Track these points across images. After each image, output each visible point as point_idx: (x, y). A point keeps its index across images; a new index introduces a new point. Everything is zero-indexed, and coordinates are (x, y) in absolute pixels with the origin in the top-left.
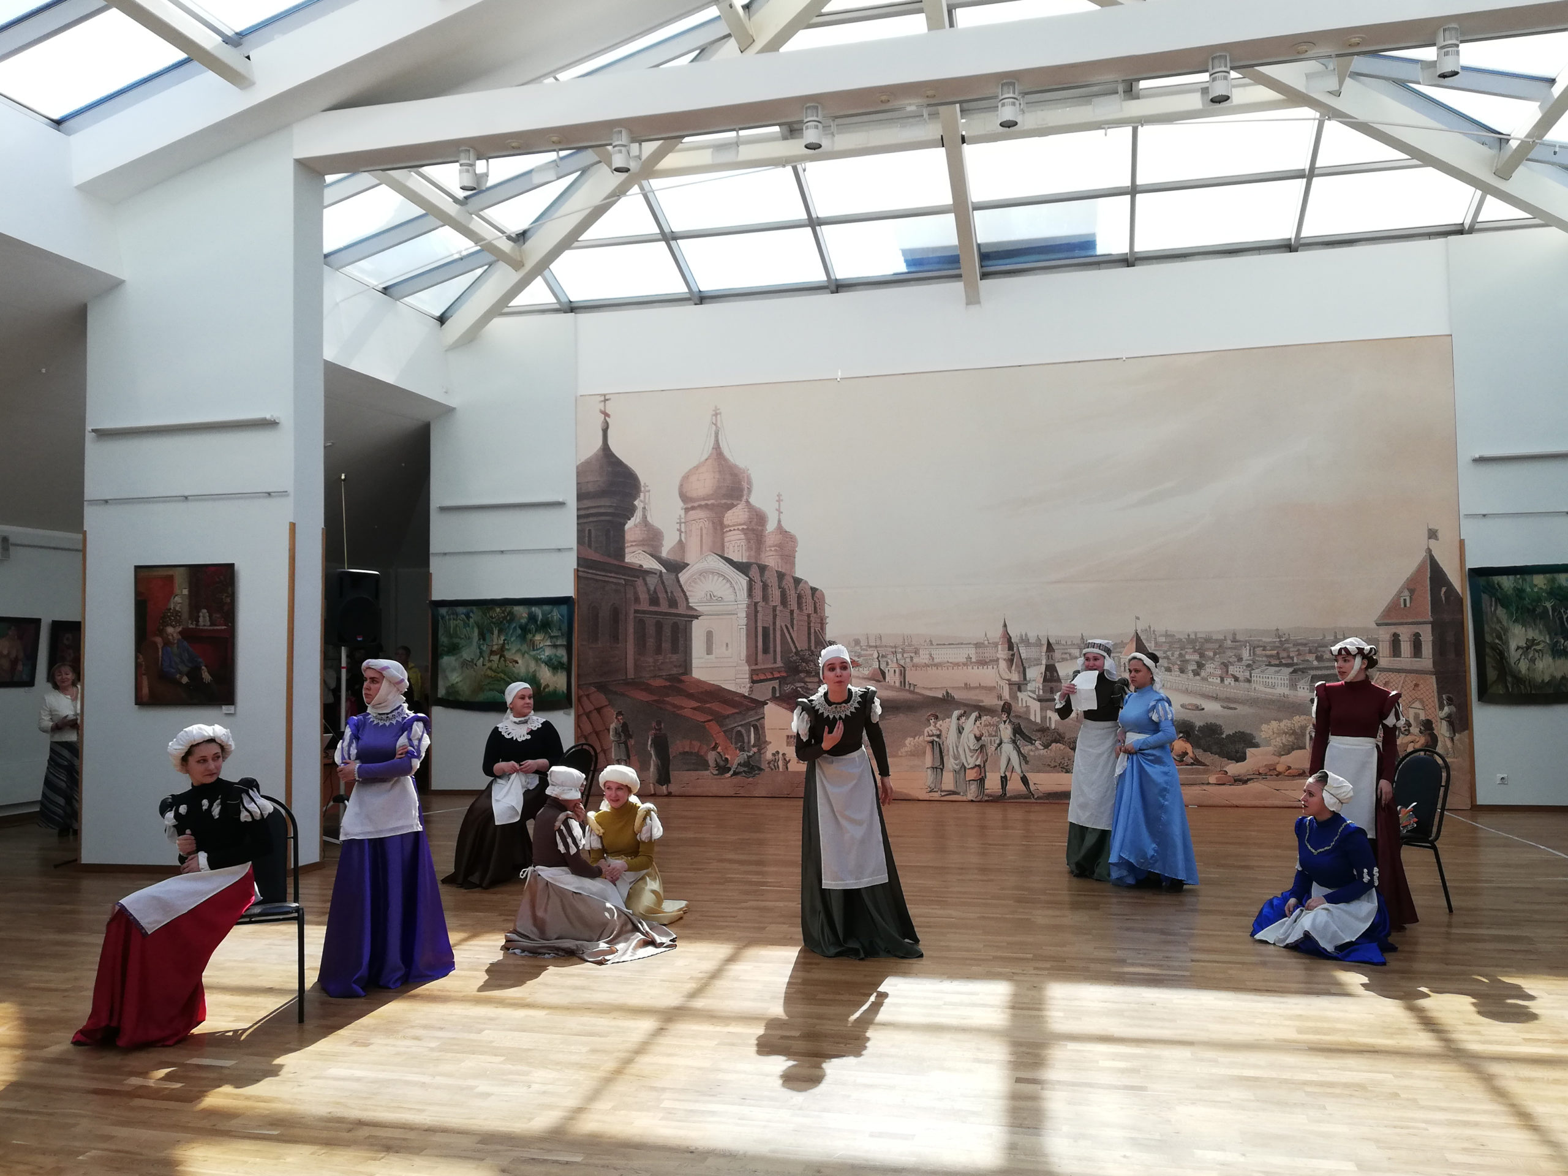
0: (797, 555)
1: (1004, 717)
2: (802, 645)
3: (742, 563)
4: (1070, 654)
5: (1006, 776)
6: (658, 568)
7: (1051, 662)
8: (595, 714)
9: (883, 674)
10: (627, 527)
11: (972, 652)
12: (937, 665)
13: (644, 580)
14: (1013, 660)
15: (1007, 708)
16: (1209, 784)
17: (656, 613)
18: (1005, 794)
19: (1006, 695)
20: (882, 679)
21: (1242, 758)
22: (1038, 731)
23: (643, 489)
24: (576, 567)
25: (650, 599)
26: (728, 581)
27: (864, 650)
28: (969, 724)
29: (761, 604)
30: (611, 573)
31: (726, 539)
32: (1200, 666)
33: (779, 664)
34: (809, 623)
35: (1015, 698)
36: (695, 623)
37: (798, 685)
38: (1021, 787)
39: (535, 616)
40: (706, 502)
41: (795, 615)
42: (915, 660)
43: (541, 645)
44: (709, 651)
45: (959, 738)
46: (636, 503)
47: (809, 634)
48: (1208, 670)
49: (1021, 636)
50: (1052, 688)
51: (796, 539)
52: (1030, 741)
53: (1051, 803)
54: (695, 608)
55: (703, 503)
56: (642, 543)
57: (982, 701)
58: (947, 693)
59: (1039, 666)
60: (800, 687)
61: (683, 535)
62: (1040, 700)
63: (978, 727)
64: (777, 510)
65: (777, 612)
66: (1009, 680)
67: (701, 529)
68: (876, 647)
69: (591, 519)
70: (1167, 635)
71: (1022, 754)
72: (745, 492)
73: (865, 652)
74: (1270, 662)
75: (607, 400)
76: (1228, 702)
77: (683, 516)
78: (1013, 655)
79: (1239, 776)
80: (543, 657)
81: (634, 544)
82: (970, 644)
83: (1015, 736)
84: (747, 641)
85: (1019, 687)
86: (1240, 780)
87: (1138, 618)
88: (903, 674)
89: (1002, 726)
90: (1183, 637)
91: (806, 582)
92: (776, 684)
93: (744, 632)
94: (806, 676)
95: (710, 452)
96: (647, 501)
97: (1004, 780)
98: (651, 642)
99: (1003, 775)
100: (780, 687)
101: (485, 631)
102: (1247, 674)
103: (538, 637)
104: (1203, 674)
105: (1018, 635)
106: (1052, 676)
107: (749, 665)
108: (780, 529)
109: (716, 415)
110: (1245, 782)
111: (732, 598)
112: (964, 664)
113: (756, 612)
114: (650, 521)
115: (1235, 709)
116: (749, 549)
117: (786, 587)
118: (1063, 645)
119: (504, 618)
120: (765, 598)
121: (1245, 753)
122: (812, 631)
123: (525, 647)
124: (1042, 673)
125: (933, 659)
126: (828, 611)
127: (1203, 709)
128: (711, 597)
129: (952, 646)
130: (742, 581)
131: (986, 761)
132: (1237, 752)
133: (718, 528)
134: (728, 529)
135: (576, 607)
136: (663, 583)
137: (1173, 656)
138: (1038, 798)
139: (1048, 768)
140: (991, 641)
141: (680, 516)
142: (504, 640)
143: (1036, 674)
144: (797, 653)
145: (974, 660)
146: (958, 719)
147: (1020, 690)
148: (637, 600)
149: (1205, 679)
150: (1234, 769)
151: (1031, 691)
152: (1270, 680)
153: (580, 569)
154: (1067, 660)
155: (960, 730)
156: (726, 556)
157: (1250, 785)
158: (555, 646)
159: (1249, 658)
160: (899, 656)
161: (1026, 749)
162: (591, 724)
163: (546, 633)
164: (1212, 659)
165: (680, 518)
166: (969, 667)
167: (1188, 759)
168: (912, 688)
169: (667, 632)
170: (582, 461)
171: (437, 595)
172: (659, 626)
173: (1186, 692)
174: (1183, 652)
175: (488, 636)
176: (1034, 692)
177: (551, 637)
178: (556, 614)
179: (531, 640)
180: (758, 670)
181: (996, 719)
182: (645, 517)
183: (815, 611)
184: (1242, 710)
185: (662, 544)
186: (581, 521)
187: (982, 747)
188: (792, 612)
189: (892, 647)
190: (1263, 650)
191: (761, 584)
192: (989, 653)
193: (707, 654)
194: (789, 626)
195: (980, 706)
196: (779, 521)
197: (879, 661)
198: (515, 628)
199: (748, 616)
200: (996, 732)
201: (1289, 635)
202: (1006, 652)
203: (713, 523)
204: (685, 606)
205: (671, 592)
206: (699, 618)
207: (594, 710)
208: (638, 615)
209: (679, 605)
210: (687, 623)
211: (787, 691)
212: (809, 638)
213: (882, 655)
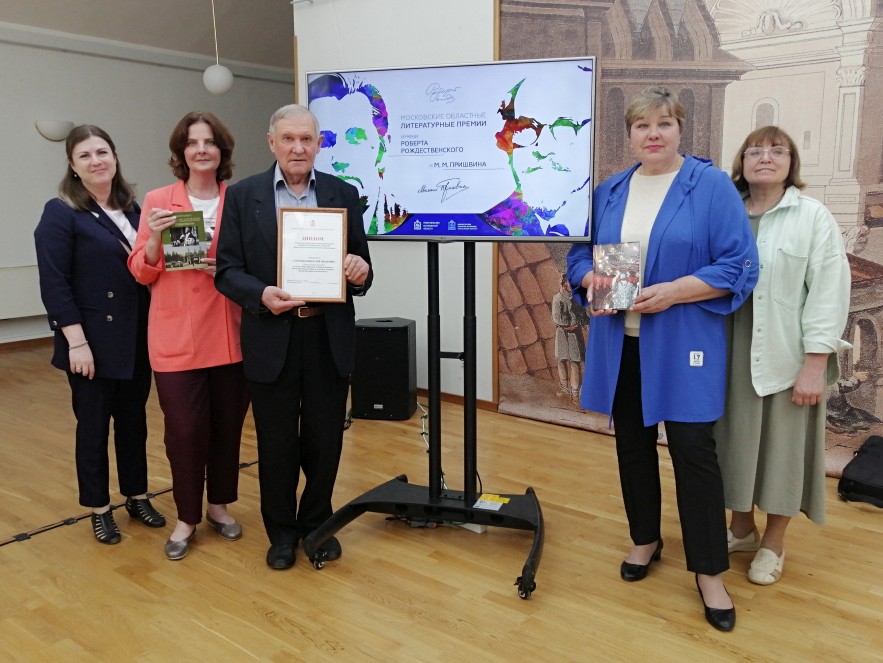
17: (646, 73)
25: (635, 44)
54: (733, 53)
93: (854, 103)
111: (830, 19)
128: (776, 24)
199: (869, 63)
204: (710, 51)
205: (682, 24)
206: (743, 77)
207: (525, 267)
208: (611, 81)
209: (696, 52)
210: (714, 89)
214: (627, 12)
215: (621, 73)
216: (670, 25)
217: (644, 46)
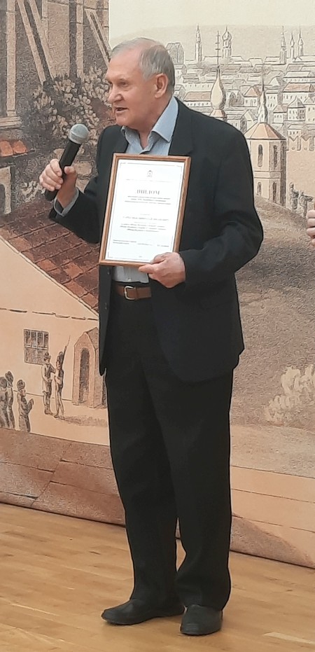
144: (48, 87)
211: (27, 200)
212: (73, 40)
213: (232, 96)
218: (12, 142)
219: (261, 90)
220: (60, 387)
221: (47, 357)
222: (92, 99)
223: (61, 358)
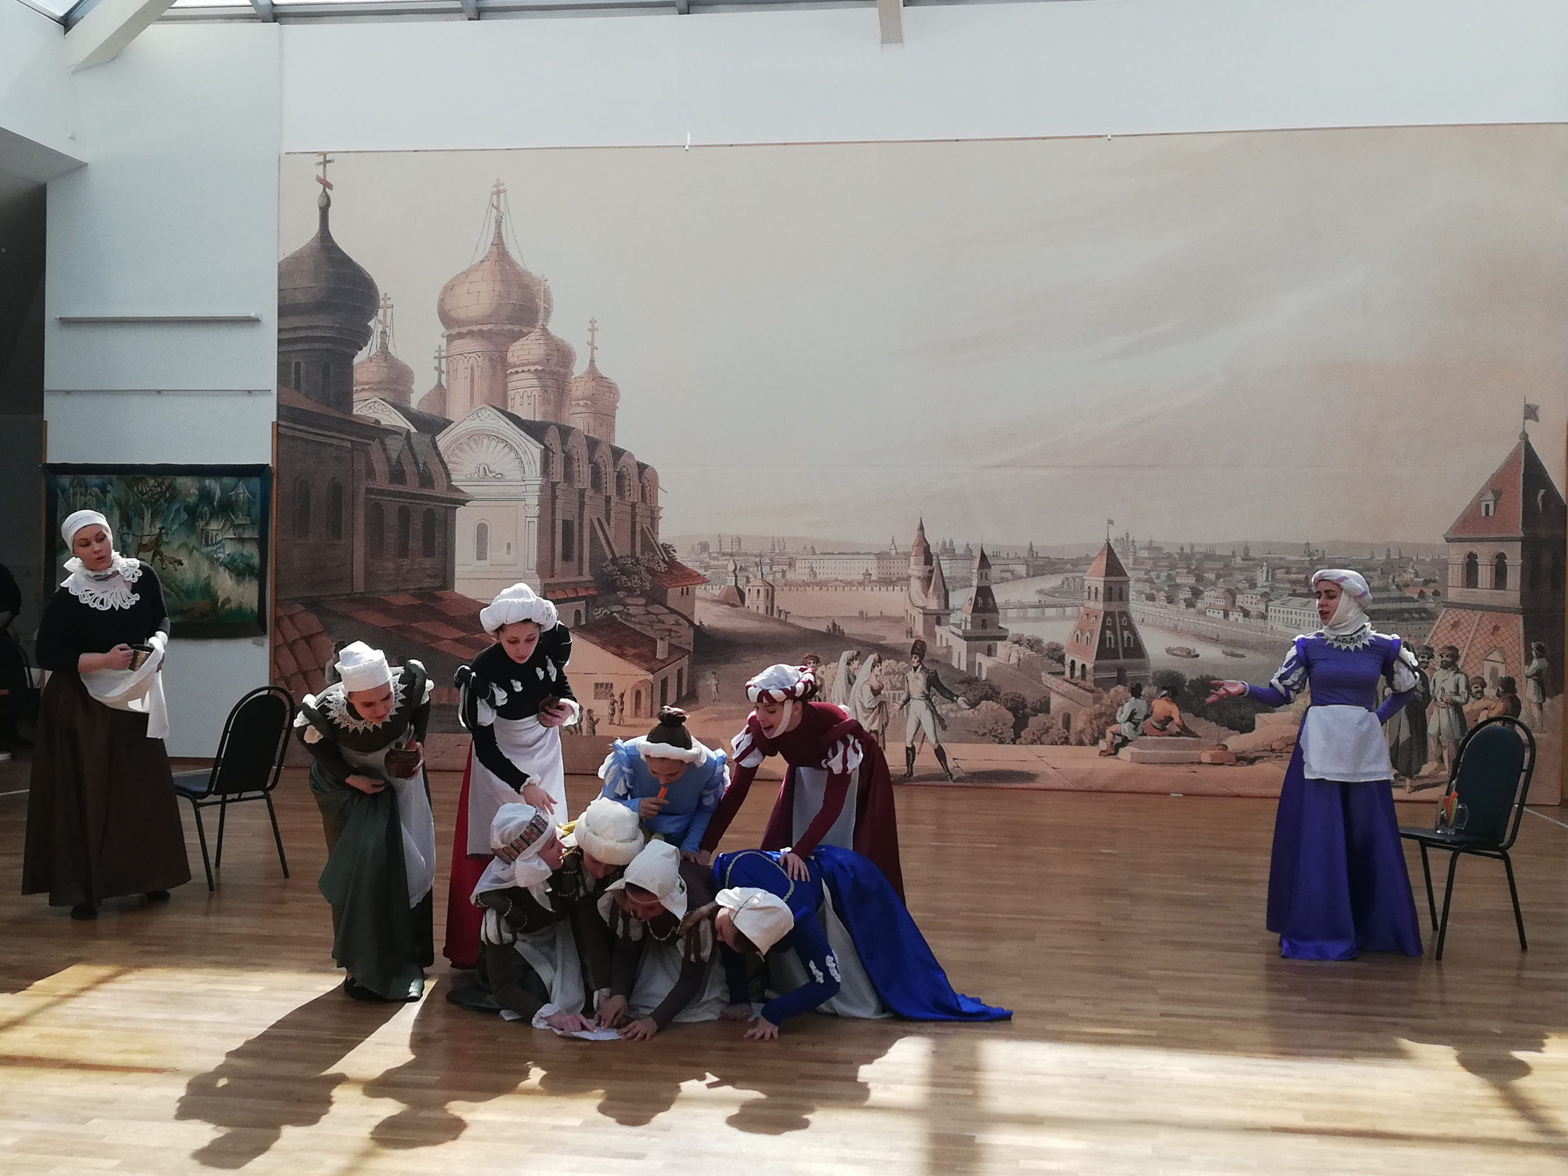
0: (619, 414)
1: (915, 661)
2: (621, 549)
3: (533, 423)
4: (1012, 572)
5: (913, 747)
6: (406, 426)
7: (985, 584)
8: (302, 645)
9: (741, 595)
10: (356, 361)
11: (872, 565)
12: (821, 585)
13: (382, 443)
14: (932, 576)
15: (919, 649)
16: (1200, 763)
17: (399, 494)
18: (912, 774)
19: (919, 630)
20: (740, 603)
21: (1249, 727)
22: (962, 682)
23: (382, 303)
24: (275, 420)
25: (391, 472)
26: (512, 448)
27: (714, 559)
28: (865, 672)
29: (562, 486)
30: (331, 431)
31: (510, 385)
32: (1196, 593)
33: (587, 576)
34: (633, 517)
35: (932, 635)
36: (460, 511)
37: (615, 608)
38: (935, 764)
39: (209, 492)
40: (480, 327)
41: (613, 504)
42: (790, 576)
43: (219, 538)
44: (481, 555)
45: (849, 691)
46: (371, 324)
47: (633, 532)
48: (1207, 600)
49: (944, 543)
50: (984, 621)
51: (616, 389)
52: (951, 697)
53: (976, 787)
54: (461, 488)
55: (475, 328)
56: (376, 387)
57: (884, 638)
58: (834, 625)
59: (966, 590)
60: (617, 612)
61: (444, 377)
62: (967, 639)
63: (877, 676)
64: (588, 343)
65: (587, 499)
66: (922, 608)
67: (472, 369)
68: (732, 555)
69: (299, 347)
70: (1150, 548)
71: (938, 715)
72: (541, 315)
73: (716, 563)
74: (1294, 590)
75: (329, 161)
76: (1233, 646)
77: (444, 348)
78: (931, 572)
79: (1243, 752)
80: (221, 555)
81: (366, 387)
82: (870, 553)
83: (929, 690)
84: (539, 542)
85: (938, 618)
86: (1244, 759)
87: (1111, 522)
88: (770, 595)
89: (911, 674)
90: (1174, 551)
91: (631, 456)
92: (581, 606)
93: (534, 527)
94: (627, 596)
95: (487, 251)
96: (388, 322)
97: (911, 753)
98: (391, 539)
99: (910, 746)
100: (587, 611)
101: (131, 513)
102: (1262, 607)
103: (214, 526)
104: (1200, 605)
105: (940, 543)
106: (985, 603)
107: (542, 577)
108: (592, 371)
109: (498, 192)
110: (1252, 761)
111: (518, 475)
112: (860, 584)
113: (554, 498)
114: (393, 354)
115: (1243, 656)
116: (546, 401)
117: (600, 461)
118: (1004, 558)
119: (163, 494)
120: (568, 476)
121: (1254, 721)
122: (638, 529)
123: (193, 541)
124: (971, 599)
125: (815, 575)
126: (662, 500)
127: (1197, 656)
128: (486, 473)
129: (844, 557)
130: (534, 450)
131: (887, 724)
132: (1243, 719)
133: (499, 368)
134: (513, 370)
135: (275, 480)
136: (411, 448)
137: (1158, 577)
138: (959, 779)
139: (974, 737)
140: (899, 551)
141: (440, 347)
142: (161, 529)
143: (962, 599)
144: (614, 561)
145: (874, 578)
146: (848, 664)
147: (939, 623)
148: (371, 473)
149: (1203, 613)
150: (1236, 742)
151: (954, 624)
152: (1294, 617)
153: (282, 423)
154: (1008, 580)
155: (850, 681)
156: (509, 411)
157: (1259, 765)
158: (241, 540)
159: (1265, 584)
160: (766, 569)
161: (944, 708)
162: (297, 661)
163: (228, 519)
164: (1214, 584)
165: (440, 351)
166: (868, 589)
167: (1172, 727)
168: (783, 617)
169: (417, 525)
170: (288, 255)
171: (55, 455)
172: (404, 515)
173: (1175, 630)
174: (1173, 573)
175: (135, 521)
176: (959, 626)
177: (236, 527)
178: (242, 491)
179: (203, 530)
180: (555, 584)
181: (903, 664)
182: (384, 346)
183: (644, 499)
184: (1252, 658)
185: (410, 389)
186: (284, 349)
187: (881, 705)
188: (608, 499)
189: (756, 556)
190: (1287, 573)
191: (563, 455)
192: (897, 568)
193: (478, 559)
194: (603, 520)
195: (882, 646)
196: (592, 361)
197: (736, 577)
198: (178, 510)
199: (541, 504)
200: (902, 683)
201: (1324, 552)
202: (922, 567)
203: (491, 359)
204: (445, 485)
205: (425, 463)
206: (467, 504)
207: (300, 639)
208: (373, 497)
209: (436, 484)
210: (449, 511)
211: (597, 617)
212: (633, 538)
213: (741, 567)
214: (385, 450)
215: (381, 492)
216: (417, 463)
217: (398, 475)
218: (587, 589)
219: (759, 565)
220: (622, 710)
221: (612, 695)
222: (647, 568)
223: (622, 695)
